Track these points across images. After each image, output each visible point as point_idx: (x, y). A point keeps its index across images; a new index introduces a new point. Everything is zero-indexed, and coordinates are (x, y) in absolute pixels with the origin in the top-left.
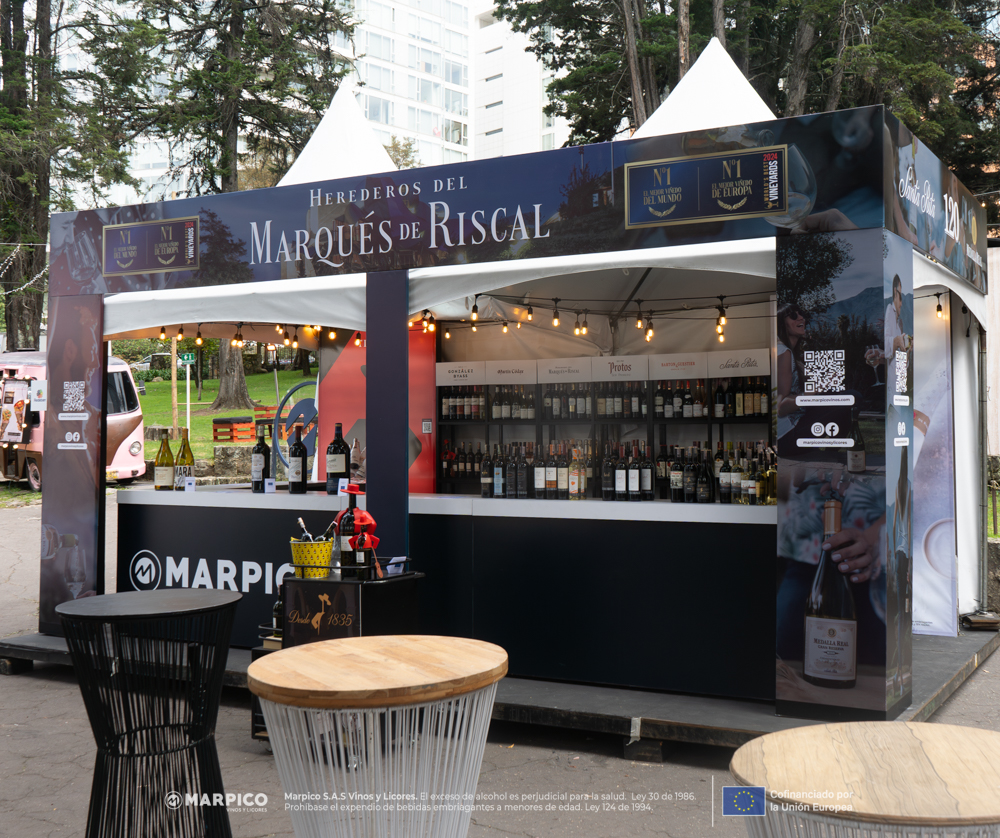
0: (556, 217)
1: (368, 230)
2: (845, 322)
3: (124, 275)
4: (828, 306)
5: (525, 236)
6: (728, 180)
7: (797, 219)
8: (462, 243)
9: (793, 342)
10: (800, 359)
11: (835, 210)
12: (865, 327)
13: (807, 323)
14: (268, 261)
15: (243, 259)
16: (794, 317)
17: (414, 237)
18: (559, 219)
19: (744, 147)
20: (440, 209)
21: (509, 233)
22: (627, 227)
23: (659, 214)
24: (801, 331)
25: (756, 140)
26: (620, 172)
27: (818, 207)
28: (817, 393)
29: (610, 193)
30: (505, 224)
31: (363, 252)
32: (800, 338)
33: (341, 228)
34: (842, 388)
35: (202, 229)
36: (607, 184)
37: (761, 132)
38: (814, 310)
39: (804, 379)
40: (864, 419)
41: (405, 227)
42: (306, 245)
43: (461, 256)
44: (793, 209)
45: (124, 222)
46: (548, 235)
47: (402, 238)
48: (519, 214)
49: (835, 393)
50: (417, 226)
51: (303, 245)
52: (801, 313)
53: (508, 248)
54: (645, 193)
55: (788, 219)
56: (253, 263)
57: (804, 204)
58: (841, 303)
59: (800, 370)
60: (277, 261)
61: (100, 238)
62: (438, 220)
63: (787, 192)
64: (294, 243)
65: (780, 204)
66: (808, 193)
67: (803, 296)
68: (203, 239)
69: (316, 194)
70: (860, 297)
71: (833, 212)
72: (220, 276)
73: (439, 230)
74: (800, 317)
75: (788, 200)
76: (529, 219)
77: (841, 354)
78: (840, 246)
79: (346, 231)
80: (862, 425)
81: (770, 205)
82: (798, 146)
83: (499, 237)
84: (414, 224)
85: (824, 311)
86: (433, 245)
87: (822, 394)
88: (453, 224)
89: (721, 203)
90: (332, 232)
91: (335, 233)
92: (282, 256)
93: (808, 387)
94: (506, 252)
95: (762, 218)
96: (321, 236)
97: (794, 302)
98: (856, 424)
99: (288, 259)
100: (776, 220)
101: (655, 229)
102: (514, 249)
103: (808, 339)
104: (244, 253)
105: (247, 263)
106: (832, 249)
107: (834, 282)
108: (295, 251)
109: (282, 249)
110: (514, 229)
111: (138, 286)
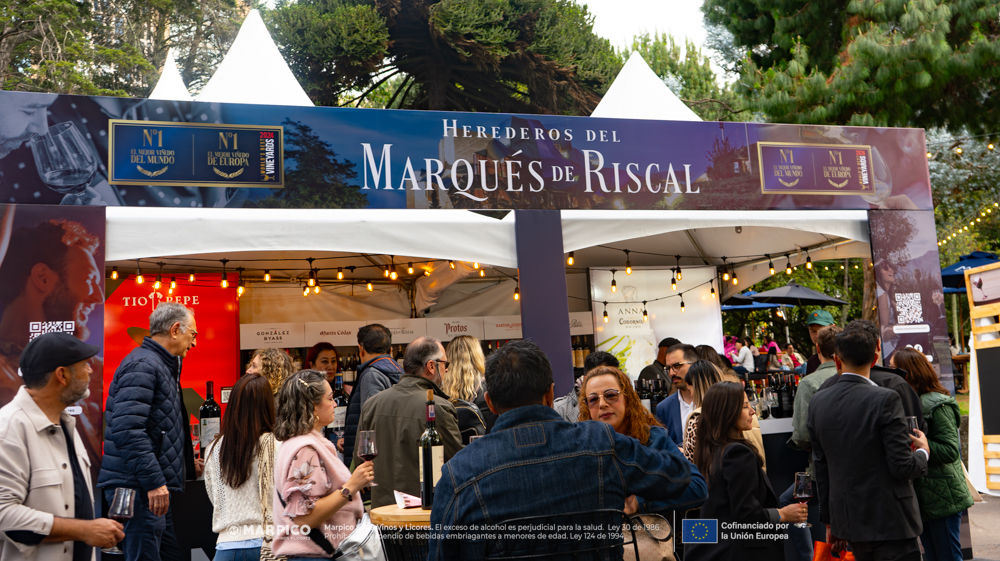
0: (704, 177)
1: (515, 168)
2: (918, 275)
3: (150, 184)
4: (907, 262)
5: (678, 190)
6: (834, 165)
7: (882, 199)
8: (618, 190)
9: (887, 286)
10: (893, 299)
11: (904, 195)
12: (930, 278)
13: (895, 273)
14: (389, 186)
15: (351, 182)
16: (886, 269)
17: (568, 180)
18: (707, 179)
19: (842, 143)
20: (594, 157)
21: (663, 185)
22: (763, 192)
23: (787, 185)
24: (891, 279)
25: (850, 139)
26: (754, 147)
27: (894, 192)
28: (906, 324)
29: (748, 163)
30: (659, 178)
31: (510, 188)
32: (892, 285)
33: (483, 163)
34: (922, 320)
35: (287, 142)
36: (746, 156)
37: (853, 134)
38: (899, 264)
39: (896, 314)
40: (936, 341)
41: (557, 170)
42: (440, 175)
43: (617, 202)
44: (879, 192)
45: (150, 120)
46: (698, 191)
47: (555, 179)
48: (671, 170)
49: (918, 324)
50: (570, 170)
51: (436, 175)
52: (891, 266)
53: (663, 199)
54: (775, 167)
55: (876, 199)
56: (366, 187)
57: (886, 189)
58: (914, 260)
59: (894, 309)
60: (401, 188)
61: (102, 133)
62: (593, 167)
63: (874, 180)
64: (424, 172)
65: (870, 188)
66: (887, 181)
67: (891, 254)
68: (289, 154)
69: (450, 124)
70: (925, 256)
71: (903, 197)
72: (317, 198)
73: (594, 177)
74: (890, 269)
75: (875, 185)
76: (681, 176)
77: (918, 296)
78: (910, 221)
79: (489, 166)
80: (936, 345)
81: (864, 187)
82: (878, 148)
83: (654, 188)
84: (567, 168)
85: (904, 265)
86: (589, 189)
87: (910, 324)
88: (608, 172)
89: (831, 182)
90: (472, 165)
91: (476, 166)
92: (408, 184)
93: (900, 319)
94: (661, 203)
95: (859, 196)
96: (458, 168)
97: (885, 258)
98: (932, 345)
99: (416, 187)
100: (870, 199)
101: (785, 196)
102: (669, 201)
103: (896, 285)
104: (354, 175)
105: (359, 187)
106: (904, 221)
107: (909, 245)
108: (425, 180)
109: (408, 176)
110: (667, 183)
111: (177, 201)
